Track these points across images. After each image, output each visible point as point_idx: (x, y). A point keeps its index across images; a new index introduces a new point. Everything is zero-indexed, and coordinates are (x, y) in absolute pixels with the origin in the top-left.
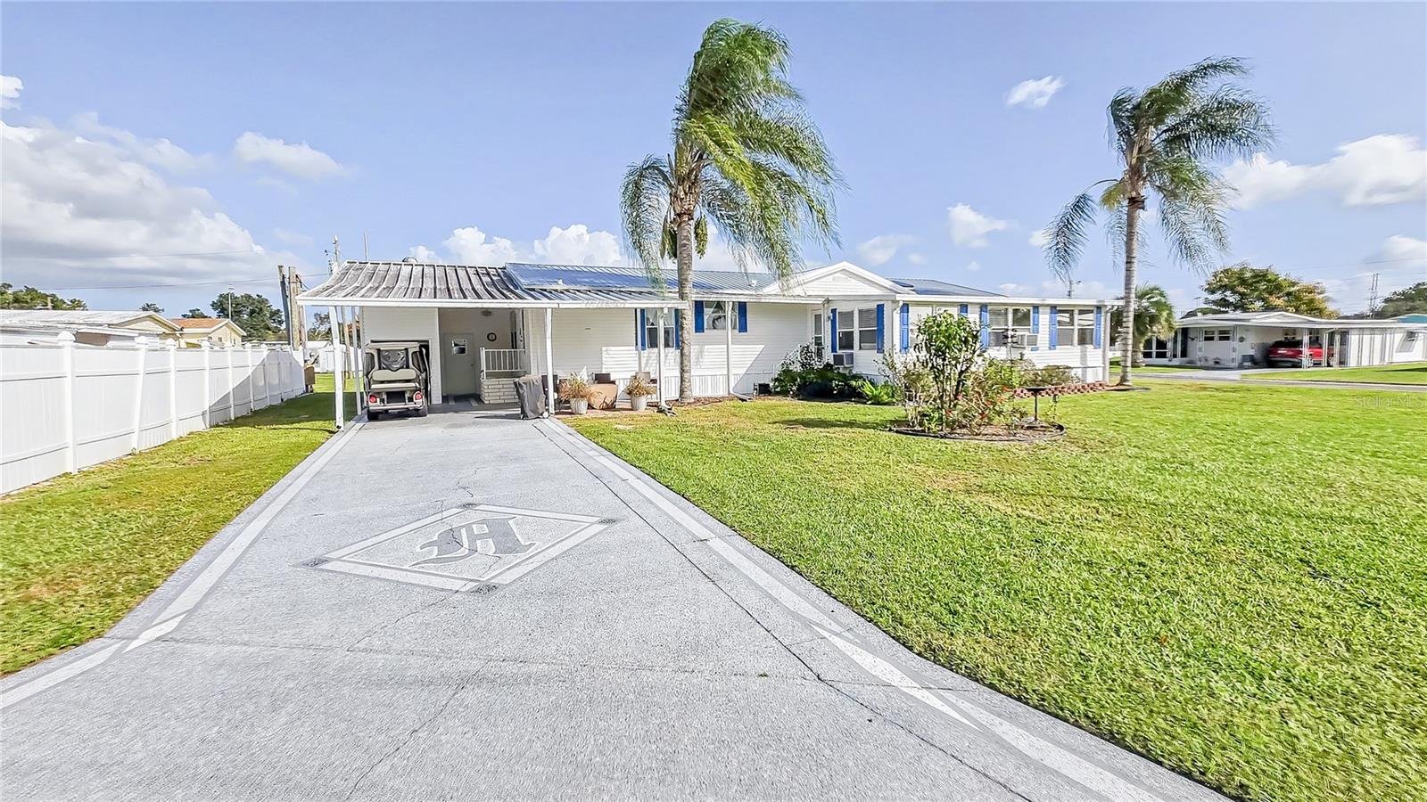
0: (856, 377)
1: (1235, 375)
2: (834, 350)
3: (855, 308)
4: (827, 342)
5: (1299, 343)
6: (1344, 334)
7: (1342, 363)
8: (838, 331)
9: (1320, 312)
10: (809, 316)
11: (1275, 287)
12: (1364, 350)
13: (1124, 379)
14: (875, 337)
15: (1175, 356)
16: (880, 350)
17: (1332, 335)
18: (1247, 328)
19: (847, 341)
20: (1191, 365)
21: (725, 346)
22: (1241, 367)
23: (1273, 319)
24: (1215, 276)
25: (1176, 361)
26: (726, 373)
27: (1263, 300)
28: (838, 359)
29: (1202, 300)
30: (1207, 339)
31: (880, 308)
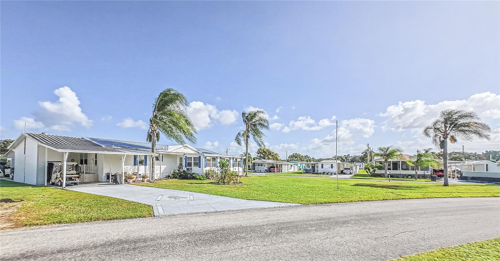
0: (193, 174)
1: (264, 174)
2: (186, 167)
3: (193, 156)
4: (184, 165)
5: (274, 167)
6: (282, 165)
7: (282, 172)
8: (187, 162)
9: (277, 159)
10: (178, 158)
11: (270, 153)
12: (285, 169)
13: (246, 174)
14: (198, 164)
15: (252, 170)
16: (200, 167)
17: (280, 165)
18: (266, 163)
19: (190, 164)
20: (255, 172)
21: (160, 166)
22: (265, 172)
23: (270, 161)
24: (258, 150)
25: (253, 171)
26: (160, 172)
27: (268, 156)
28: (188, 169)
29: (256, 156)
30: (258, 165)
31: (200, 157)
